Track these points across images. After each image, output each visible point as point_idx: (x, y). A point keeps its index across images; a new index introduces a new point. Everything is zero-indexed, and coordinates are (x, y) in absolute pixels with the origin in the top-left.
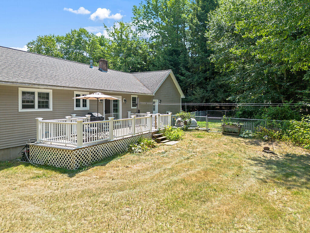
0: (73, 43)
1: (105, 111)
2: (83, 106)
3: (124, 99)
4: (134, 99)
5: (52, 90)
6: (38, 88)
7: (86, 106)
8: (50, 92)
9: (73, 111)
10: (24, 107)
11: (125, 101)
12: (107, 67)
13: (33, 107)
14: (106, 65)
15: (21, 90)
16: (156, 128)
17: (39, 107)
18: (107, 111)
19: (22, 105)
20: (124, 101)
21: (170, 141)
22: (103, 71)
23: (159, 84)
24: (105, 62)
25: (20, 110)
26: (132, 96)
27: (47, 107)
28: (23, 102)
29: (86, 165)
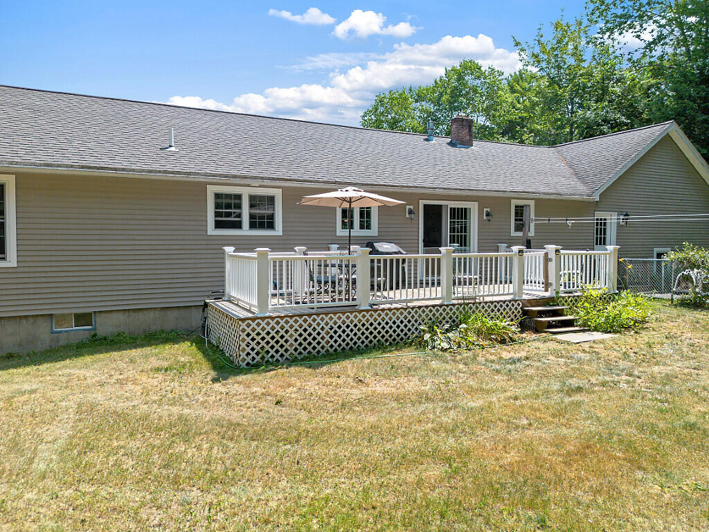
0: (445, 98)
1: (424, 241)
2: (362, 227)
3: (485, 210)
4: (520, 211)
5: (281, 190)
6: (249, 186)
7: (368, 227)
8: (278, 193)
9: (334, 238)
10: (218, 225)
11: (488, 214)
12: (471, 135)
13: (238, 225)
14: (470, 131)
15: (211, 190)
16: (546, 290)
17: (253, 226)
18: (432, 241)
19: (216, 221)
20: (487, 216)
21: (584, 331)
22: (459, 146)
23: (620, 169)
24: (464, 123)
25: (211, 230)
26: (514, 203)
27: (271, 226)
28: (217, 214)
29: (279, 361)
